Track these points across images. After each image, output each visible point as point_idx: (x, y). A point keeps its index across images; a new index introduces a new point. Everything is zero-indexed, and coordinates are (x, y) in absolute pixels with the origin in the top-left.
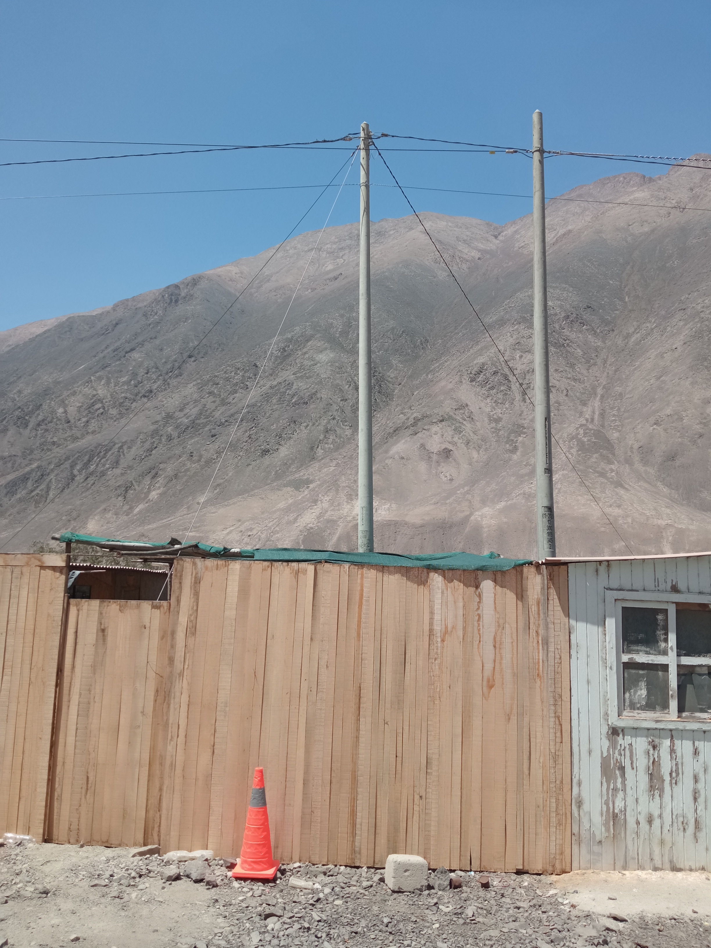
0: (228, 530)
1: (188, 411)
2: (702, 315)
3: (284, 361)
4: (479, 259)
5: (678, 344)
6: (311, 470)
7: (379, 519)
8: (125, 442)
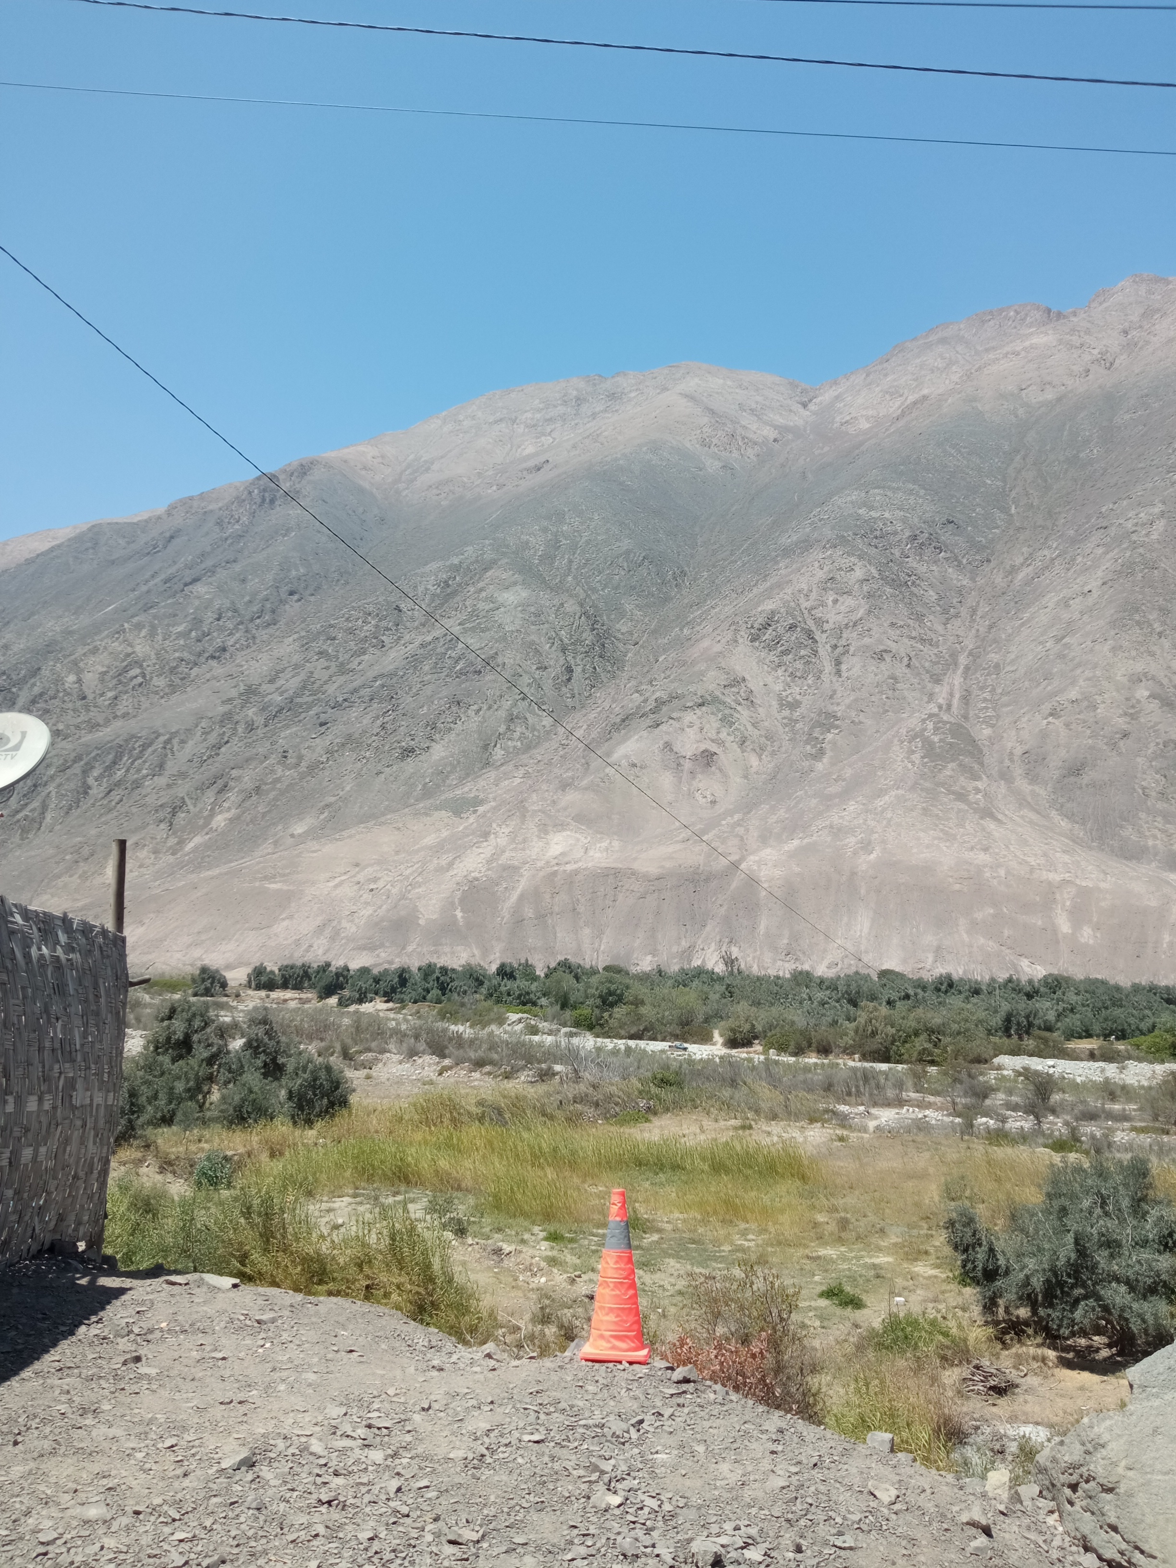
0: (337, 880)
1: (282, 682)
2: (1134, 537)
3: (446, 601)
4: (775, 440)
5: (1094, 584)
6: (482, 783)
7: (590, 865)
8: (177, 732)
